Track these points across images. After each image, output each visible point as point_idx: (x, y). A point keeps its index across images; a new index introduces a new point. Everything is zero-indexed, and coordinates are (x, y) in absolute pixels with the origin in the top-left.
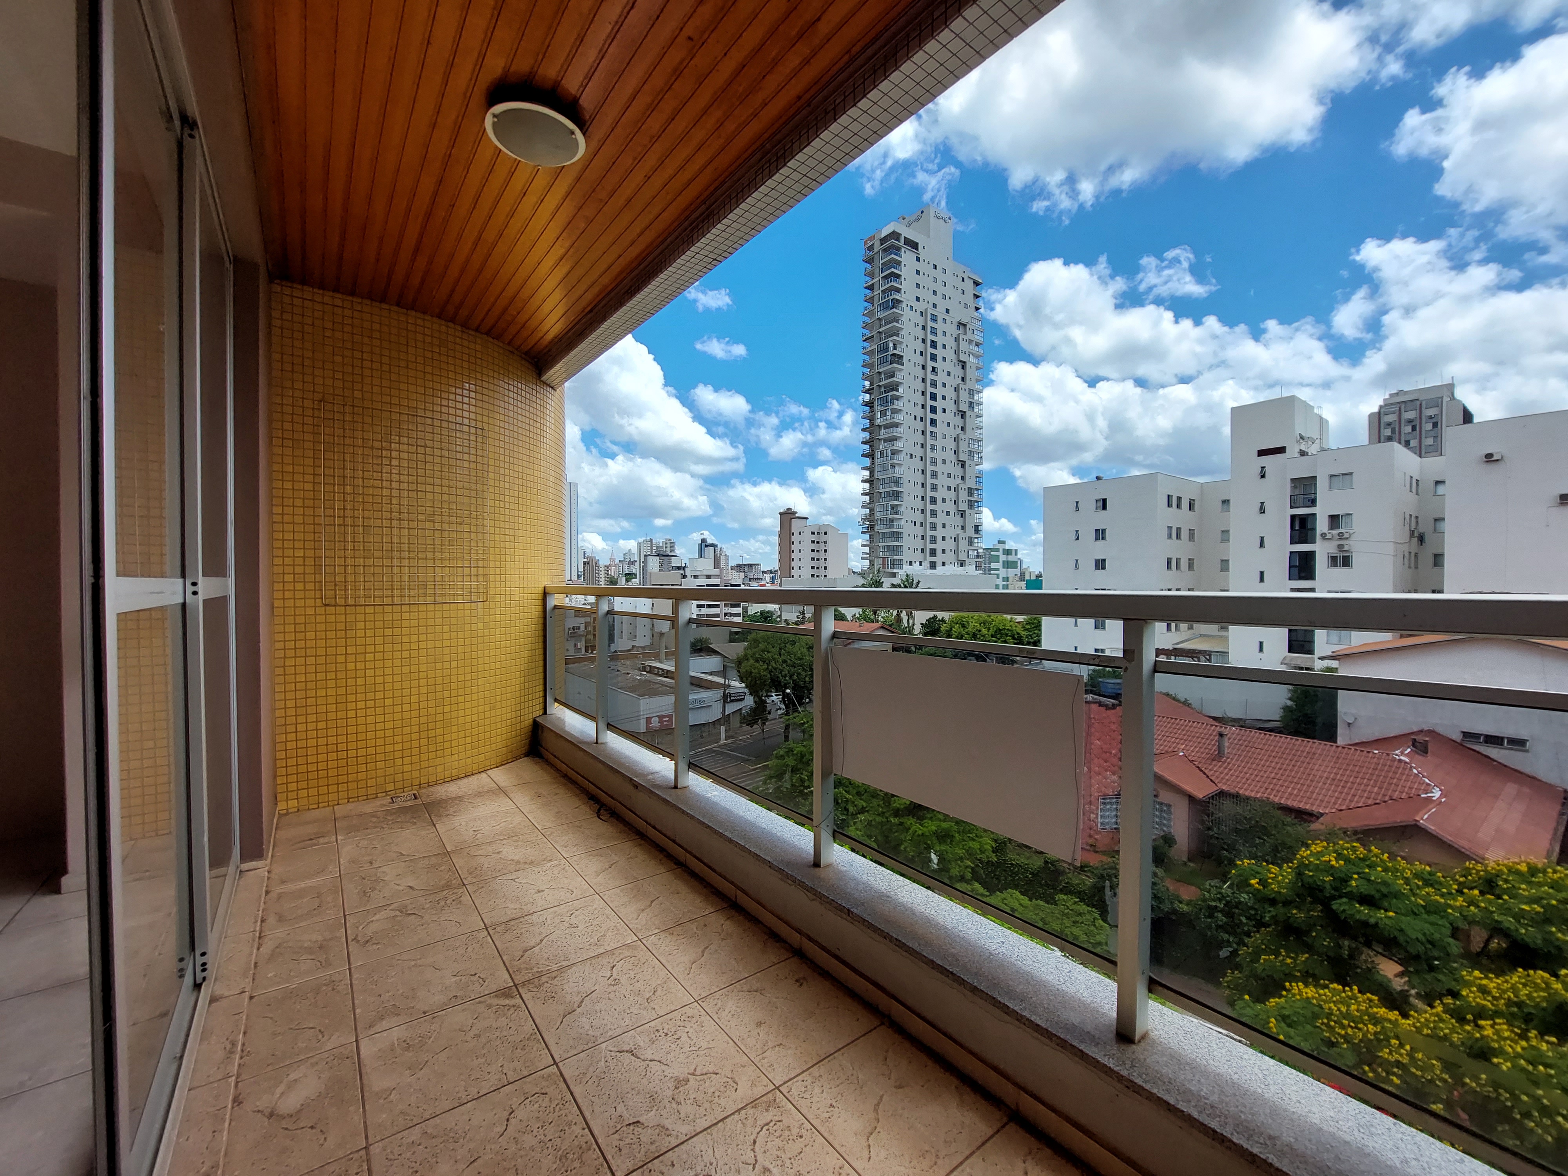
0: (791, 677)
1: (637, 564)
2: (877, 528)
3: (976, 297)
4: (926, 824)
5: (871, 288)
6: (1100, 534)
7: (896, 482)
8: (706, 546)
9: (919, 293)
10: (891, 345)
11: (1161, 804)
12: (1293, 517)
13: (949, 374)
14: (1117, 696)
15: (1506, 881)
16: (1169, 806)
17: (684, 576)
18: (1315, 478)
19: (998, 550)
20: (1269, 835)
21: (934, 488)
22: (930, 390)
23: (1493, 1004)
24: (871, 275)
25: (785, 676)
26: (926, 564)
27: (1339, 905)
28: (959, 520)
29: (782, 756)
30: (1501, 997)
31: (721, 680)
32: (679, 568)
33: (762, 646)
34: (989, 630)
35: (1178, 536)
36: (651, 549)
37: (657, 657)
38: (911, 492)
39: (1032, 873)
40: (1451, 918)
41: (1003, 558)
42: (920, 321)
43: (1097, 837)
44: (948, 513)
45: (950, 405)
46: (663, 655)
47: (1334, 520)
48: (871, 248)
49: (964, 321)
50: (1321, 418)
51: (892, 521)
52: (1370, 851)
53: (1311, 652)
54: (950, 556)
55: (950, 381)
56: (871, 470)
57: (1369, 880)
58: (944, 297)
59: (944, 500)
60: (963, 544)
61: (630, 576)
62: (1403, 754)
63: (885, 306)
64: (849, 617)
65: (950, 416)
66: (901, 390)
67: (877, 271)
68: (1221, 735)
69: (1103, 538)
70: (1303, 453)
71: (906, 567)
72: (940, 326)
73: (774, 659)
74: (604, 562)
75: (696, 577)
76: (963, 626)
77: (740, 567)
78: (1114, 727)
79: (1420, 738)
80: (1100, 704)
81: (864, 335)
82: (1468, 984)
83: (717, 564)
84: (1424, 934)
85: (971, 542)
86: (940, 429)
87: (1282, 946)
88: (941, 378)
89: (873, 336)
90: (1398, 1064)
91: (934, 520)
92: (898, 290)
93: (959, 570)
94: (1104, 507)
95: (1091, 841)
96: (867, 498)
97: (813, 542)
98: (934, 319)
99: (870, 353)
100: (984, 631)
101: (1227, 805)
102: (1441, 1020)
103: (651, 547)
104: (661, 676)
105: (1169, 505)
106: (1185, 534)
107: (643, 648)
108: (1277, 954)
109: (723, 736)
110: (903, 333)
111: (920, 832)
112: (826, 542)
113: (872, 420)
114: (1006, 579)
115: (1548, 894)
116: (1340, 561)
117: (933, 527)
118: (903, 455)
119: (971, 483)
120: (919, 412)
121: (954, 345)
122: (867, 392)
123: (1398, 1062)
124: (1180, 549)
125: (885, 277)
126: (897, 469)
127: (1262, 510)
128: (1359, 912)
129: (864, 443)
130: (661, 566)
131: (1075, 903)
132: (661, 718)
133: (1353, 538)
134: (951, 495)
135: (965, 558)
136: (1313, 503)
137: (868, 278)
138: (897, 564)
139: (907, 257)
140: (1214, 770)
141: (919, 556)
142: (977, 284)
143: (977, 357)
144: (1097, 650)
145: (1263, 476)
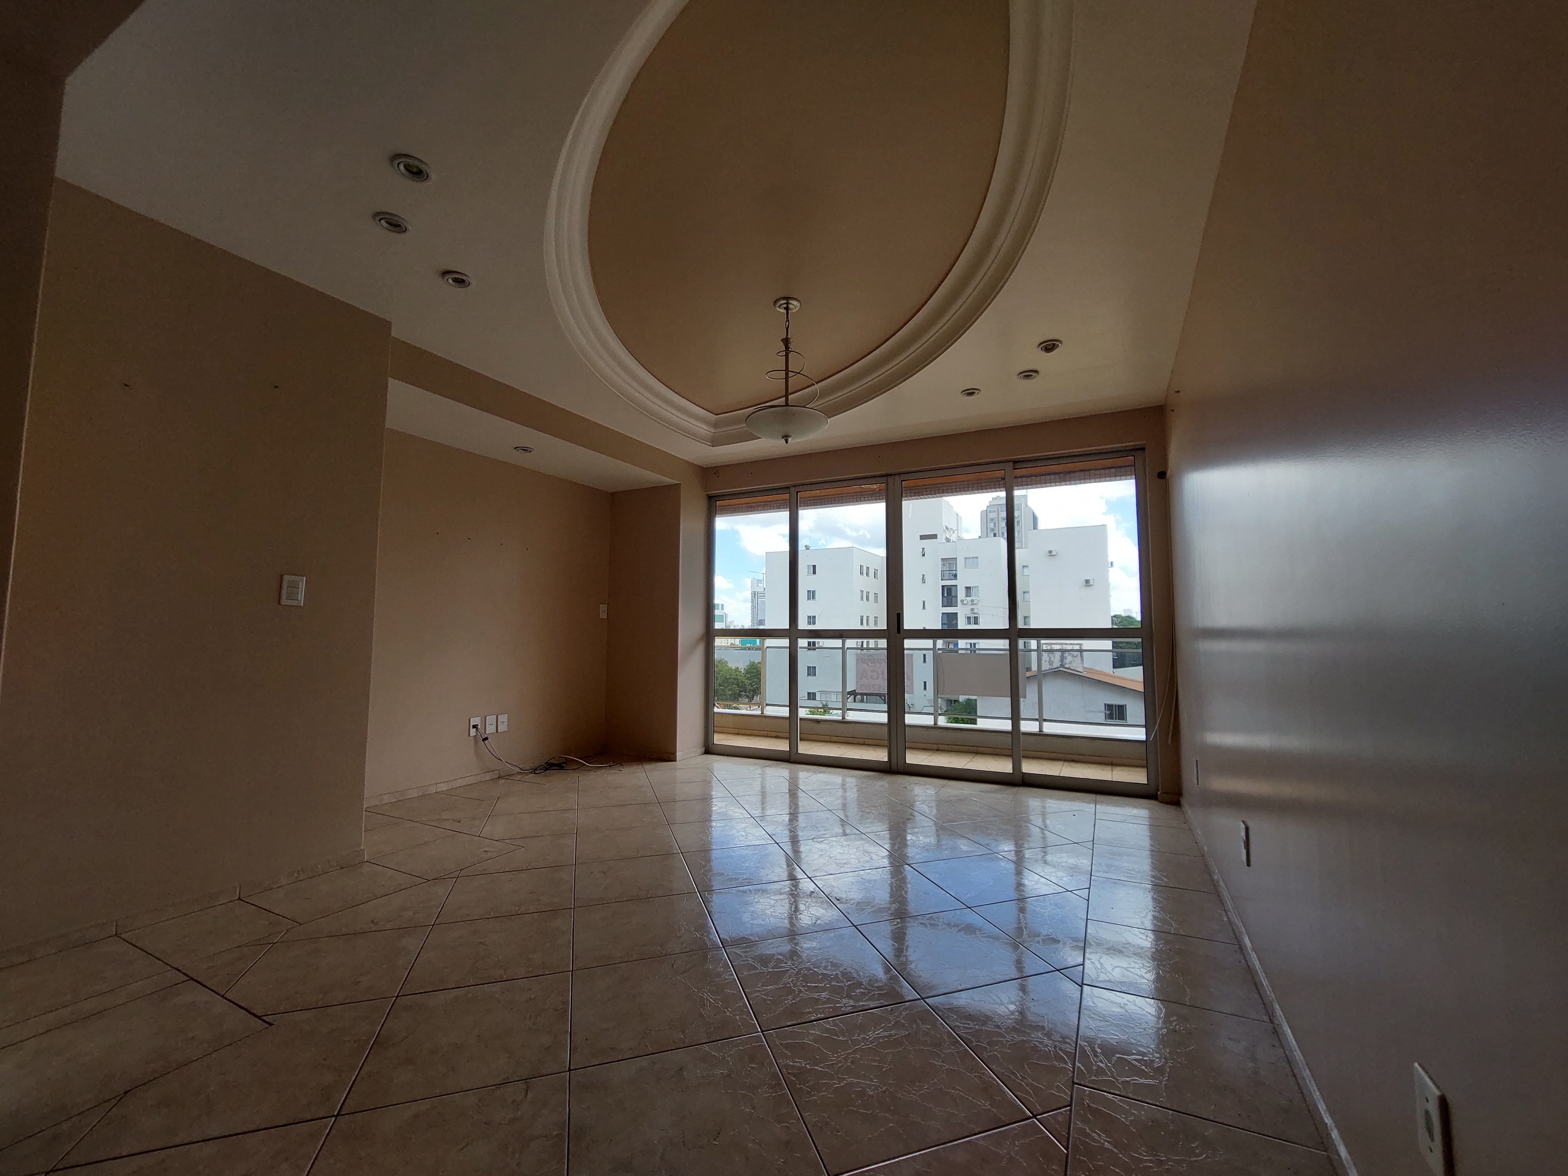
6: (811, 595)
12: (943, 587)
18: (955, 559)
35: (867, 599)
47: (968, 590)
69: (813, 598)
70: (948, 540)
94: (814, 573)
105: (861, 573)
106: (872, 597)
116: (972, 620)
124: (868, 610)
127: (923, 581)
133: (980, 603)
136: (955, 577)
144: (809, 694)
145: (924, 555)
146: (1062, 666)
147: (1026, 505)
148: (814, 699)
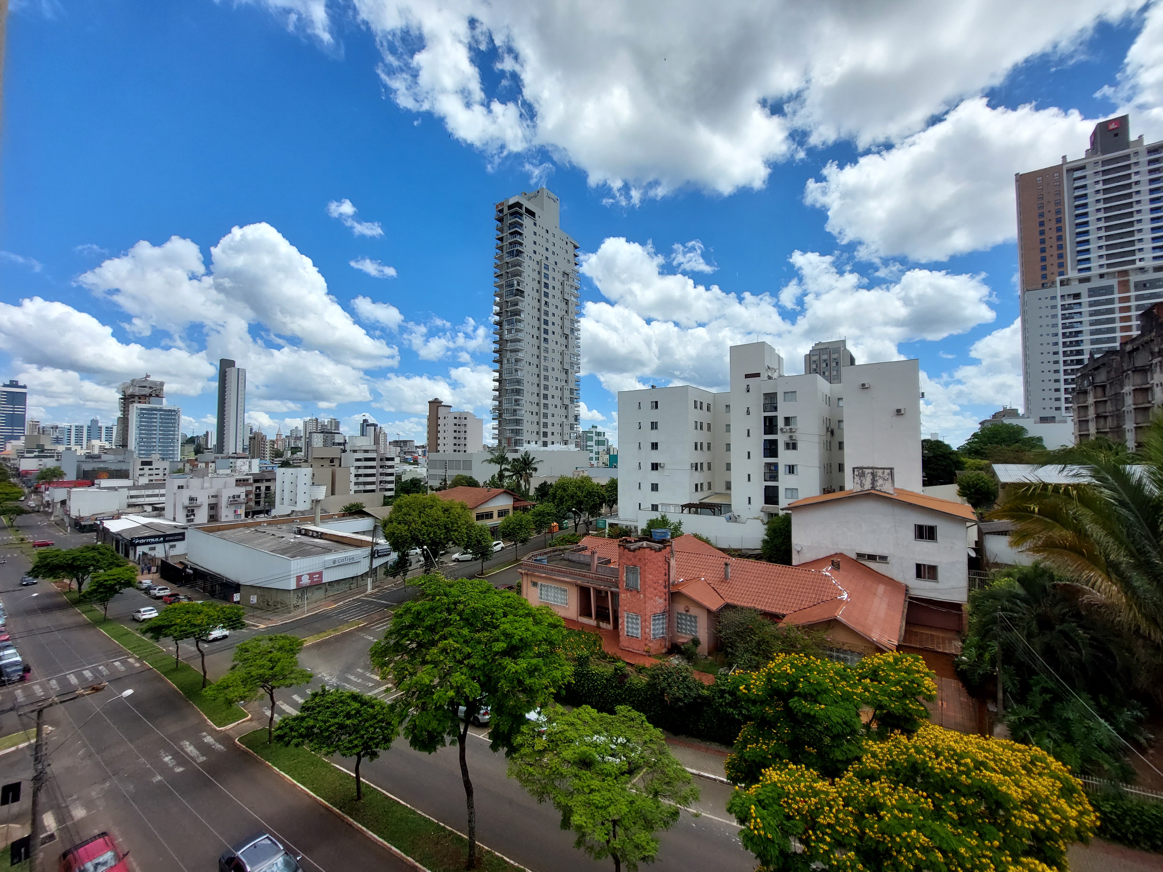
0: (428, 535)
1: (303, 439)
2: (505, 416)
3: (576, 256)
4: (519, 663)
5: (501, 239)
6: (654, 426)
7: (519, 382)
8: (368, 425)
9: (535, 248)
10: (515, 282)
11: (691, 616)
12: (765, 418)
13: (557, 307)
14: (662, 542)
15: (883, 670)
16: (695, 617)
17: (344, 451)
18: (776, 393)
19: (592, 432)
20: (755, 634)
21: (546, 388)
22: (543, 317)
23: (879, 765)
24: (501, 230)
25: (424, 534)
26: (540, 443)
27: (793, 703)
28: (563, 412)
29: (401, 615)
30: (883, 760)
31: (369, 539)
32: (339, 444)
33: (404, 510)
34: (582, 492)
35: (701, 428)
36: (317, 427)
37: (313, 521)
38: (529, 389)
39: (606, 679)
40: (856, 702)
41: (595, 438)
42: (537, 268)
43: (650, 645)
44: (556, 406)
45: (557, 329)
46: (318, 519)
47: (787, 420)
48: (501, 211)
49: (567, 271)
50: (779, 357)
51: (515, 411)
52: (810, 659)
53: (776, 503)
54: (557, 438)
55: (557, 312)
56: (500, 372)
57: (810, 682)
58: (554, 253)
59: (553, 397)
60: (567, 429)
61: (295, 450)
62: (827, 571)
63: (511, 254)
64: (481, 484)
65: (557, 337)
66: (522, 315)
67: (505, 228)
68: (726, 564)
69: (656, 428)
70: (770, 378)
71: (525, 445)
72: (550, 273)
73: (414, 521)
74: (271, 436)
75: (355, 451)
76: (564, 490)
77: (396, 443)
78: (660, 564)
79: (835, 559)
80: (651, 548)
81: (495, 273)
82: (866, 751)
83: (376, 441)
84: (842, 719)
85: (572, 428)
86: (551, 345)
87: (760, 735)
88: (551, 309)
89: (502, 275)
90: (829, 825)
91: (546, 411)
92: (521, 244)
93: (563, 447)
94: (657, 407)
95: (646, 648)
96: (497, 393)
97: (455, 425)
98: (547, 267)
99: (500, 287)
100: (579, 493)
101: (730, 614)
102: (853, 783)
103: (317, 425)
104: (314, 537)
105: (696, 407)
106: (705, 427)
107: (303, 513)
108: (757, 742)
109: (369, 587)
110: (524, 275)
111: (514, 670)
112: (465, 425)
113: (501, 336)
114: (598, 453)
115: (904, 678)
116: (791, 446)
117: (545, 416)
118: (524, 363)
119: (572, 385)
120: (536, 333)
121: (560, 287)
122: (497, 314)
123: (829, 824)
124: (703, 437)
125: (511, 234)
126: (519, 373)
127: (748, 413)
128: (805, 707)
129: (494, 352)
130: (325, 441)
131: (629, 711)
132: (311, 575)
133: (798, 431)
134: (558, 393)
135: (568, 439)
136: (776, 409)
137: (499, 233)
138: (517, 443)
139: (527, 221)
140: (723, 589)
141: (535, 437)
142: (576, 247)
143: (576, 297)
144: (653, 505)
145: (748, 391)
146: (873, 488)
147: (845, 349)
148: (657, 510)
